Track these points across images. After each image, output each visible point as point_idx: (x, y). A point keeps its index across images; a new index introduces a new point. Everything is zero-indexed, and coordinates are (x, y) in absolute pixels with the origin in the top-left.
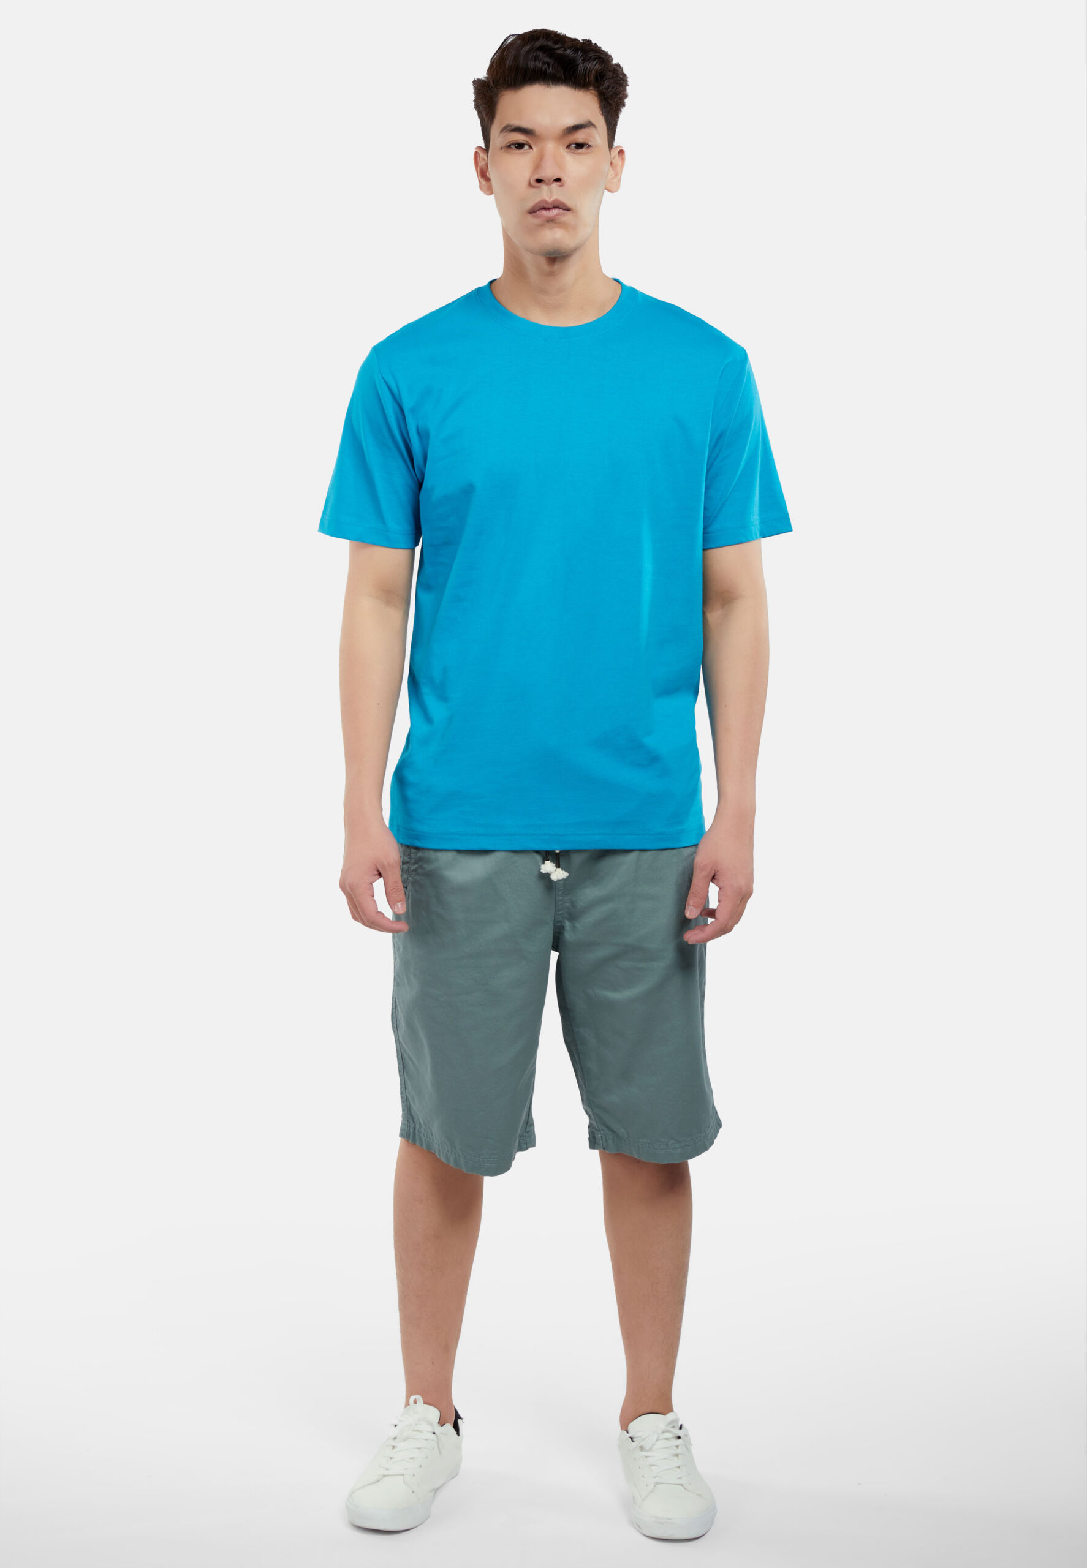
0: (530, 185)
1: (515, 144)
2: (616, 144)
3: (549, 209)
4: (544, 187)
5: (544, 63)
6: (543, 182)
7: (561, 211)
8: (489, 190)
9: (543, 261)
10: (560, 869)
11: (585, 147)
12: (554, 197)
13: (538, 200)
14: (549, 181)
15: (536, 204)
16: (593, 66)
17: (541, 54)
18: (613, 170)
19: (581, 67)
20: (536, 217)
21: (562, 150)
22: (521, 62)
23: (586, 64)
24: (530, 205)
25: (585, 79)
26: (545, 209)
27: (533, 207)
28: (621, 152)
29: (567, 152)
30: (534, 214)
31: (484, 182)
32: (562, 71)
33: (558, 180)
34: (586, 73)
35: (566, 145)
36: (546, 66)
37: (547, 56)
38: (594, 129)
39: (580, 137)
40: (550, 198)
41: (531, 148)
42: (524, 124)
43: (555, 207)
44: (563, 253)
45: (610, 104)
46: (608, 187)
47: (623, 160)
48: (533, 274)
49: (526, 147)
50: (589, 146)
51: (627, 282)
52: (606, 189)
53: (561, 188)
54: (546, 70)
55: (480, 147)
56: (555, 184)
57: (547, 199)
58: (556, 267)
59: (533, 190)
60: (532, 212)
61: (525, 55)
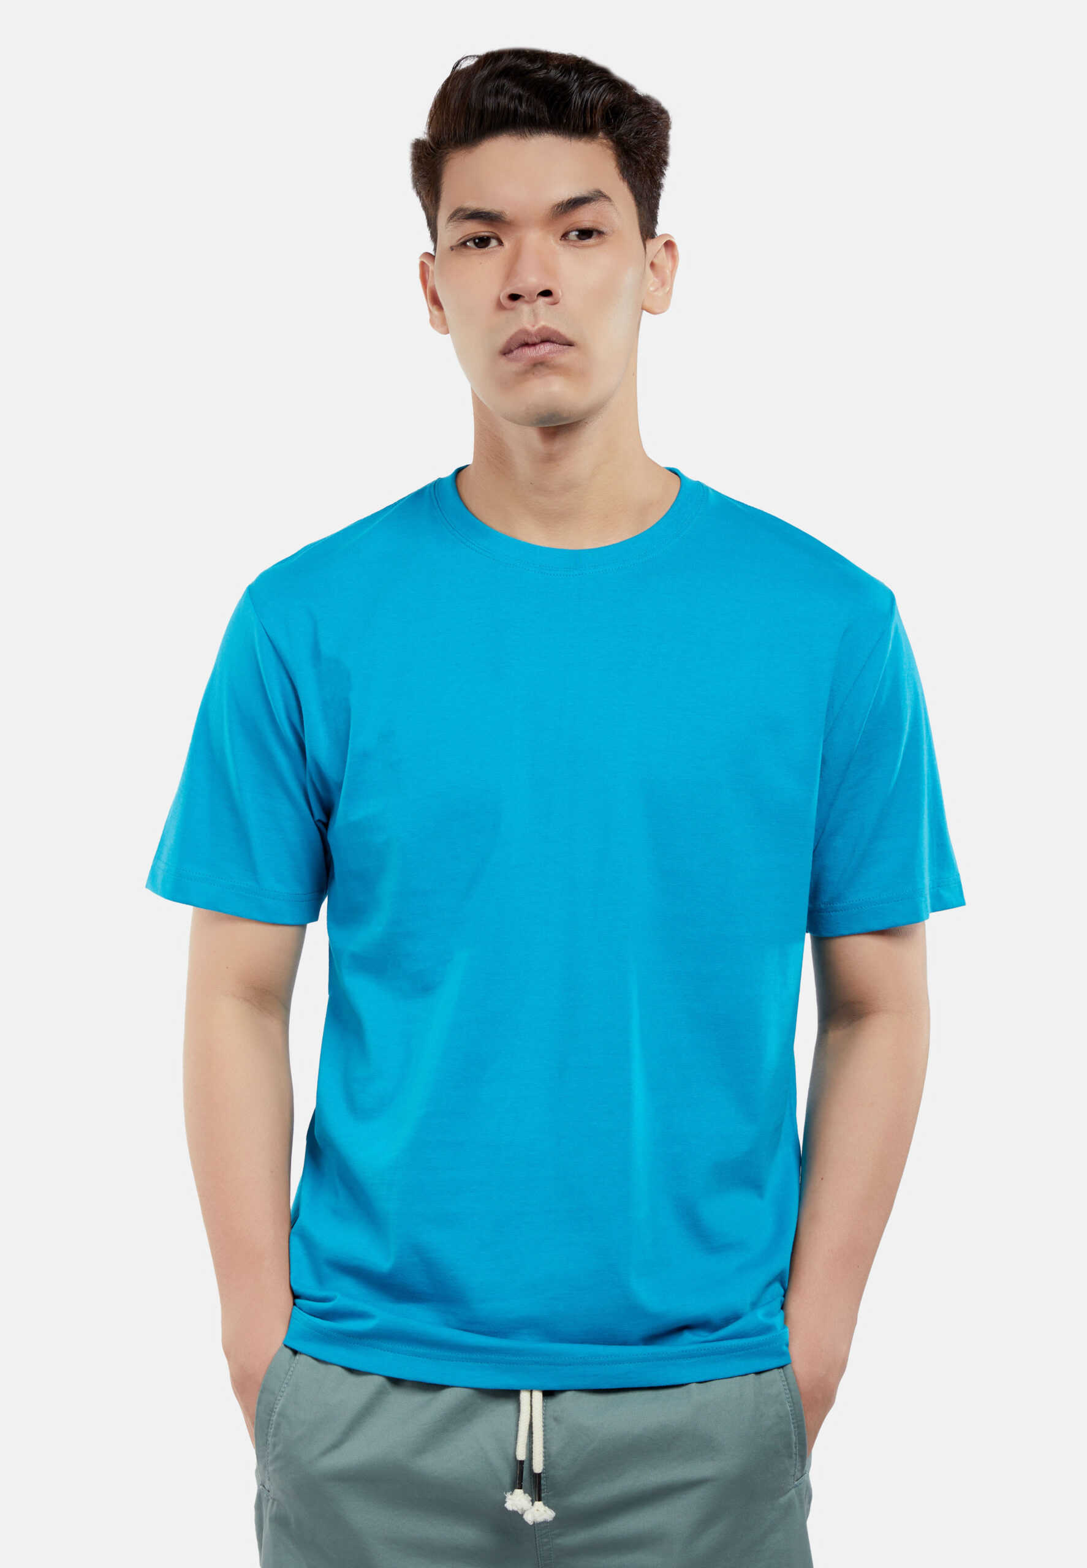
0: (500, 306)
1: (473, 240)
2: (659, 230)
3: (534, 345)
4: (523, 308)
5: (512, 98)
6: (521, 299)
7: (556, 347)
8: (442, 325)
9: (532, 435)
10: (541, 1503)
11: (595, 235)
12: (542, 323)
13: (512, 330)
14: (530, 295)
15: (511, 338)
16: (596, 95)
17: (507, 84)
18: (657, 277)
19: (576, 100)
20: (515, 360)
21: (553, 243)
22: (474, 97)
23: (587, 94)
24: (502, 340)
25: (585, 121)
26: (527, 345)
27: (508, 342)
28: (669, 245)
29: (563, 245)
30: (511, 356)
31: (436, 313)
32: (545, 109)
33: (547, 293)
34: (588, 109)
35: (561, 234)
36: (517, 101)
37: (517, 85)
38: (607, 203)
39: (585, 217)
40: (533, 326)
41: (500, 243)
42: (487, 206)
43: (544, 341)
44: (566, 419)
45: (637, 162)
46: (647, 304)
47: (674, 258)
48: (522, 464)
49: (494, 243)
50: (600, 233)
51: (692, 473)
52: (643, 309)
53: (554, 306)
54: (516, 110)
55: (427, 254)
56: (543, 300)
57: (529, 327)
58: (558, 445)
59: (504, 315)
60: (506, 352)
61: (479, 86)
